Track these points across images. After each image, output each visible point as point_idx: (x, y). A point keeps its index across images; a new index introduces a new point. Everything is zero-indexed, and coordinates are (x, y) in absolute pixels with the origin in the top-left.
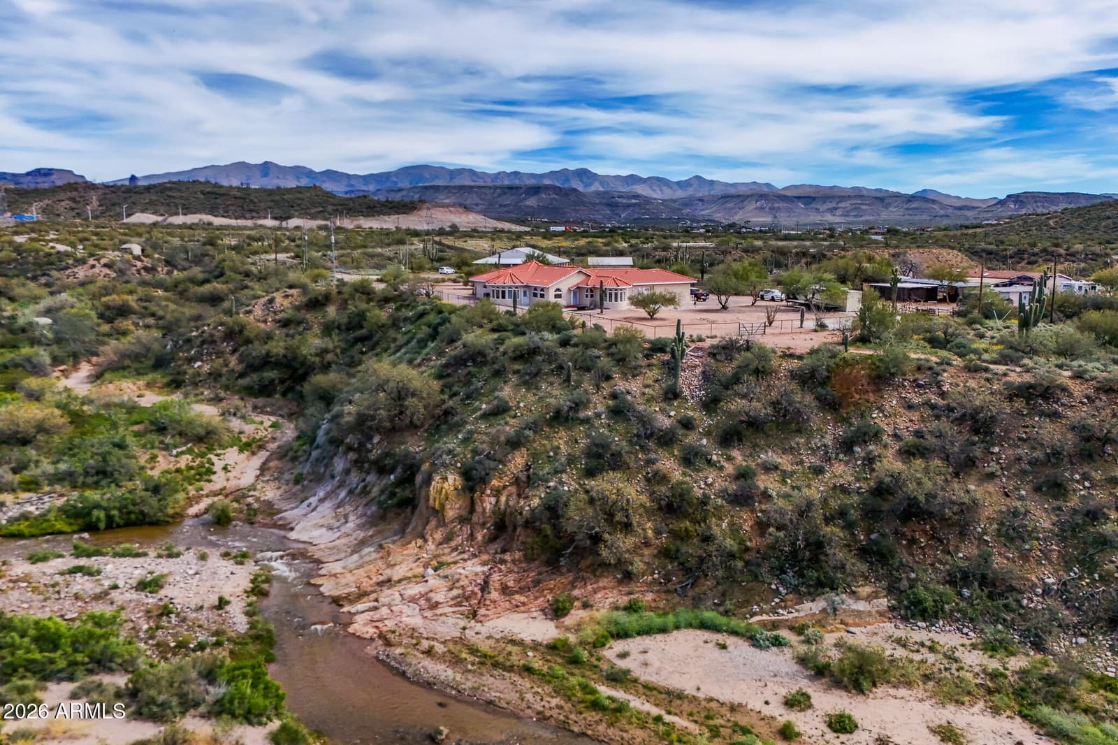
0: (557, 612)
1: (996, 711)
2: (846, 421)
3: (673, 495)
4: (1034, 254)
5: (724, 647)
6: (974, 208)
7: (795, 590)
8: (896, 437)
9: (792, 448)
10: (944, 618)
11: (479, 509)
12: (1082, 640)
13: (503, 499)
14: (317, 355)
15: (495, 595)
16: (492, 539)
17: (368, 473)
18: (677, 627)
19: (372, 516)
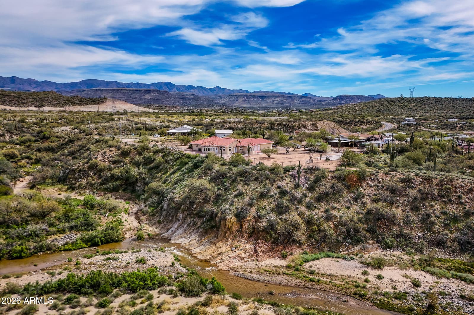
0: (284, 257)
1: (416, 270)
2: (353, 192)
3: (309, 218)
4: (356, 122)
5: (338, 262)
7: (351, 244)
8: (369, 196)
9: (339, 201)
10: (394, 248)
11: (244, 227)
12: (431, 250)
13: (251, 223)
14: (138, 175)
15: (261, 254)
16: (250, 237)
17: (194, 218)
18: (321, 258)
19: (201, 232)
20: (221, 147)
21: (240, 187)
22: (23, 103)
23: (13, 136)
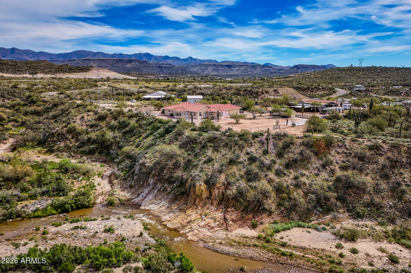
0: (254, 226)
1: (390, 242)
2: (321, 159)
3: (279, 186)
4: (313, 89)
5: (310, 232)
6: (284, 70)
7: (322, 213)
8: (337, 163)
9: (307, 168)
10: (365, 217)
11: (213, 194)
12: (403, 220)
13: (221, 190)
14: (113, 139)
15: (231, 222)
16: (219, 204)
17: (164, 184)
18: (292, 227)
19: (171, 199)
20: (192, 112)
21: (209, 153)
22: (19, 71)
23: (6, 100)
